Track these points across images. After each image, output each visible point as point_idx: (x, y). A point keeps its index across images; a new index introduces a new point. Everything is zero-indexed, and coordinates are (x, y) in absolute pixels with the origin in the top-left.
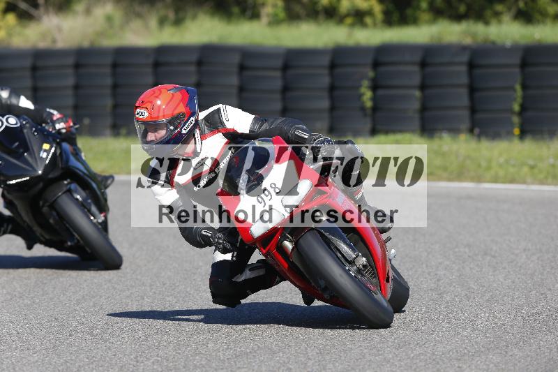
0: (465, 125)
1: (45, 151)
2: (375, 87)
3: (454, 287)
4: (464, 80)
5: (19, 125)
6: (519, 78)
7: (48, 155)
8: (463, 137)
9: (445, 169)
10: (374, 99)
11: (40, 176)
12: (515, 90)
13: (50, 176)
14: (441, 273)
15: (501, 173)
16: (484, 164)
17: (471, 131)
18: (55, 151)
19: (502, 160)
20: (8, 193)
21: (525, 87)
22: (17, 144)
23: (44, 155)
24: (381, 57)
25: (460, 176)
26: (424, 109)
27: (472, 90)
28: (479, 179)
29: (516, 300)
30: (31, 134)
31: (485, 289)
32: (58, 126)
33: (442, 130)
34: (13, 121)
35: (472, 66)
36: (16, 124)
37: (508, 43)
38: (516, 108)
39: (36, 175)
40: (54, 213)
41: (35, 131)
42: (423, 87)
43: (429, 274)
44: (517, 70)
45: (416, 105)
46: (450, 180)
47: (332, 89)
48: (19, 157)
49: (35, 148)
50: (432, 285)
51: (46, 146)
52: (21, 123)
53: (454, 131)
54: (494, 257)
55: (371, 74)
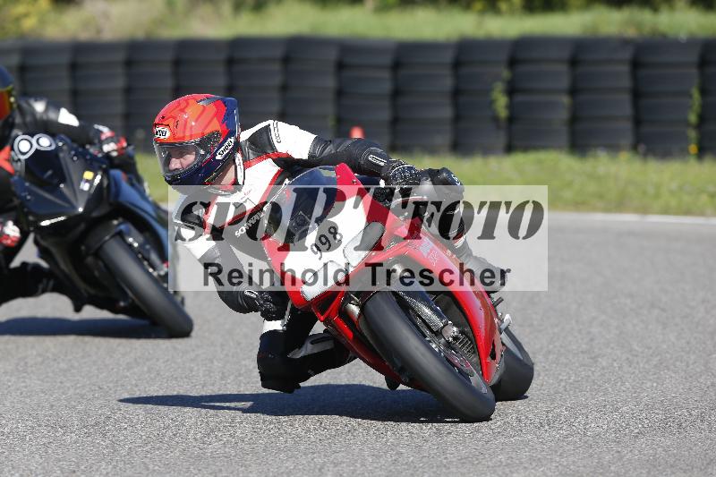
0: (627, 140)
1: (87, 181)
2: (511, 91)
3: (612, 348)
4: (626, 82)
5: (53, 147)
6: (696, 81)
7: (91, 187)
8: (625, 156)
9: (601, 196)
10: (510, 107)
11: (81, 215)
12: (691, 96)
13: (95, 214)
14: (595, 330)
15: (673, 202)
16: (651, 191)
17: (634, 148)
18: (101, 180)
19: (674, 186)
20: (42, 238)
21: (704, 92)
22: (50, 172)
23: (85, 187)
24: (519, 52)
25: (620, 205)
26: (574, 120)
27: (637, 94)
28: (644, 210)
29: (691, 367)
30: (69, 161)
31: (651, 351)
32: (106, 148)
33: (597, 146)
34: (45, 142)
35: (636, 65)
36: (50, 146)
37: (683, 35)
38: (693, 118)
39: (76, 213)
40: (101, 263)
41: (74, 155)
42: (573, 92)
43: (580, 332)
44: (694, 71)
45: (564, 115)
46: (607, 210)
47: (456, 93)
48: (54, 189)
49: (75, 178)
50: (584, 346)
51: (88, 175)
52: (57, 145)
53: (613, 148)
54: (663, 310)
55: (506, 74)
